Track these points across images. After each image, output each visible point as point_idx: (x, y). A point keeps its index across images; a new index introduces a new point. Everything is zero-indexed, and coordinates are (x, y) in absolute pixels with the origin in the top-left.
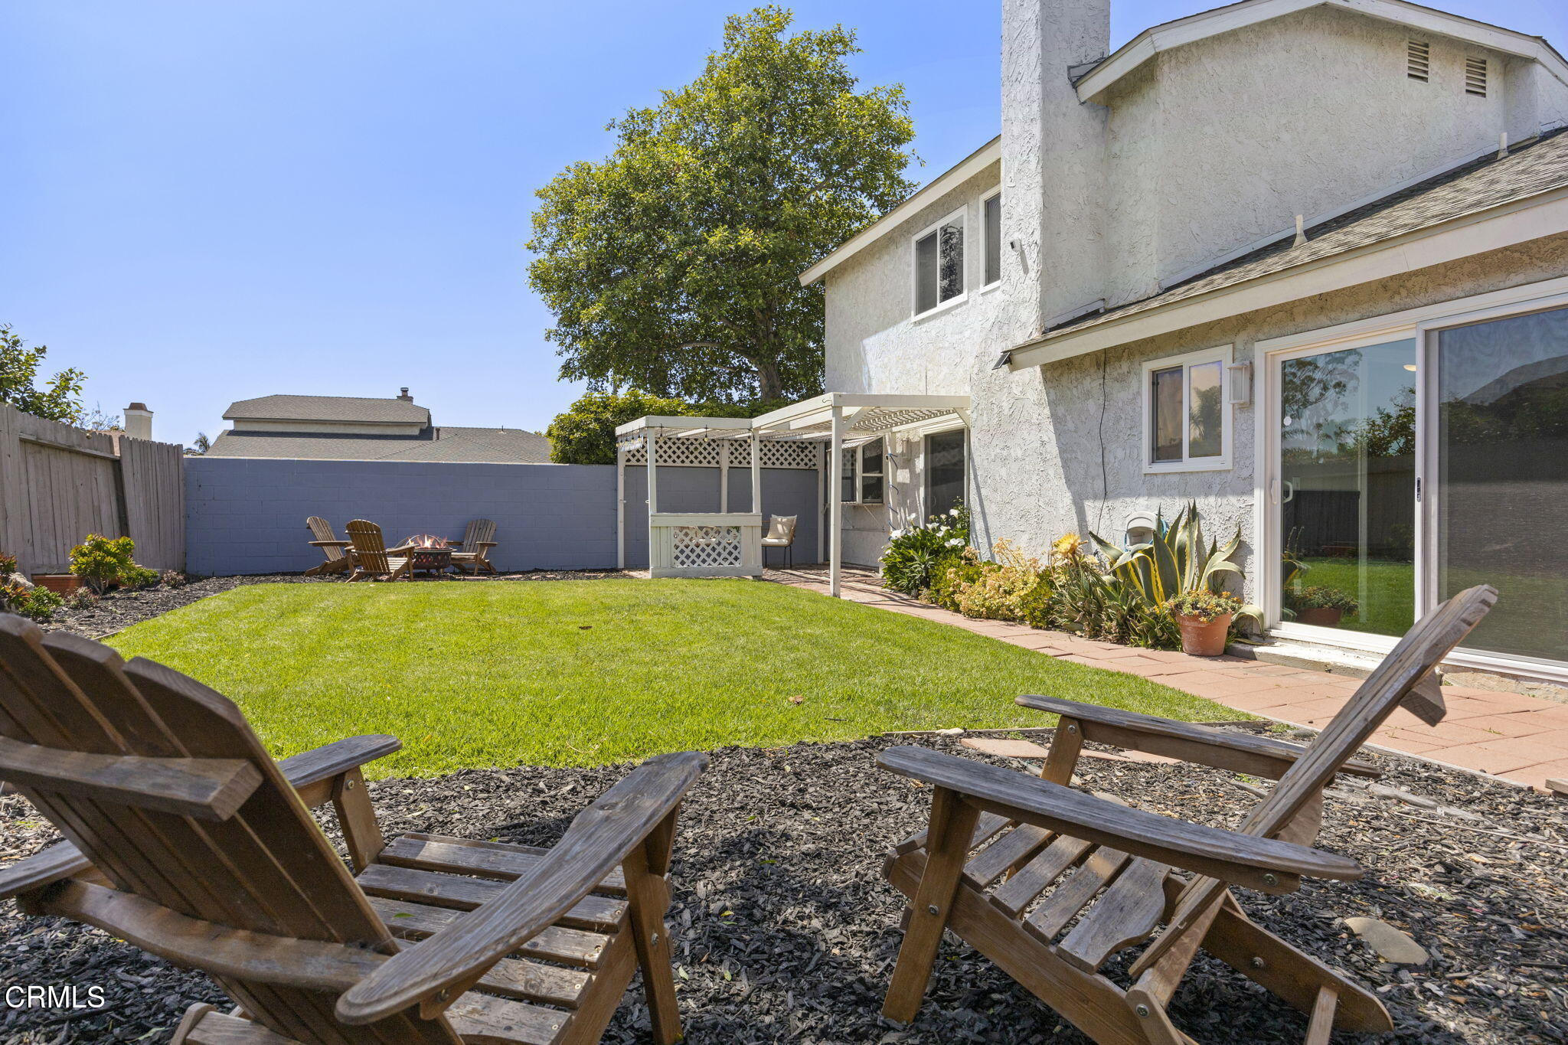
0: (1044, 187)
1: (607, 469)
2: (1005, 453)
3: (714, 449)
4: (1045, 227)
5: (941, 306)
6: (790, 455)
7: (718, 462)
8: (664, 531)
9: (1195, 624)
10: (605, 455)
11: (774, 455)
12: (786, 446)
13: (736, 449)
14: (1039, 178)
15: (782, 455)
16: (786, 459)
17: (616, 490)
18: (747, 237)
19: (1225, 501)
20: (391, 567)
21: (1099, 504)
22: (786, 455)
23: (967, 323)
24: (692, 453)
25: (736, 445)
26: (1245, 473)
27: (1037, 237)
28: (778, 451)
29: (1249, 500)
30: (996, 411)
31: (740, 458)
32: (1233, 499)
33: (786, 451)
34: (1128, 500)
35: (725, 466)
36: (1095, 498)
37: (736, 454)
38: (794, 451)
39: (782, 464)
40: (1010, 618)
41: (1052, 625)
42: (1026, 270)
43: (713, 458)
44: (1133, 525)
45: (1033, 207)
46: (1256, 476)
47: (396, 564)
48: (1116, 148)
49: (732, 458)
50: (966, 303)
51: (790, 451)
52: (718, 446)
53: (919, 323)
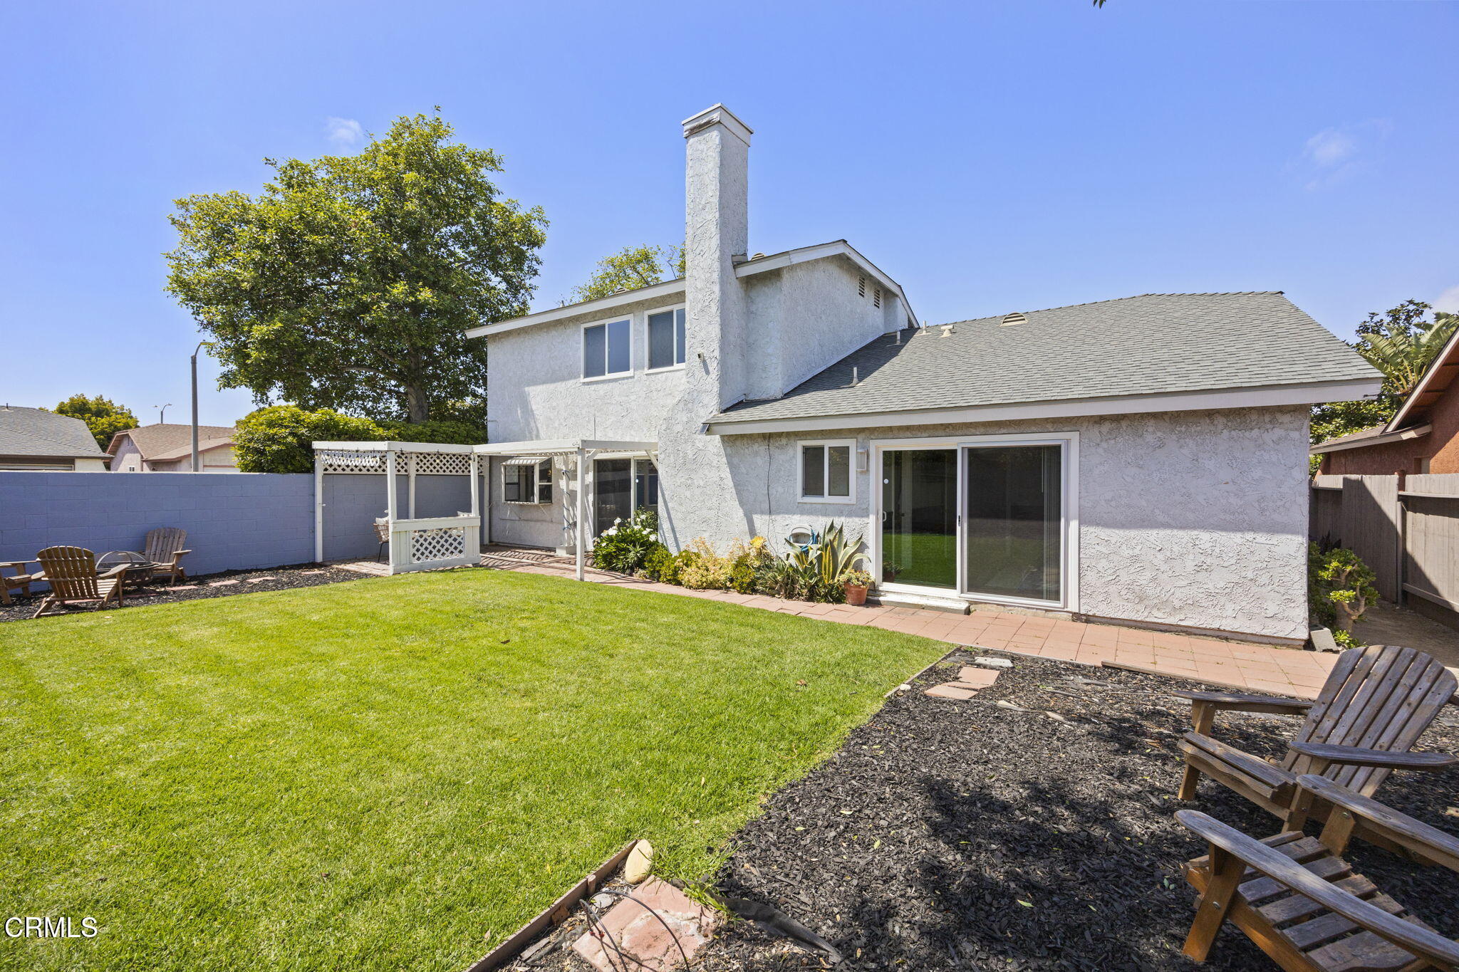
0: (721, 325)
1: (306, 476)
2: (689, 482)
3: (403, 460)
4: (722, 349)
5: (608, 376)
6: (463, 465)
7: (406, 471)
8: (403, 535)
9: (857, 589)
10: (303, 466)
11: (451, 465)
12: (460, 458)
13: (421, 461)
14: (718, 319)
15: (457, 465)
16: (460, 468)
17: (314, 495)
18: (426, 294)
19: (851, 520)
20: (100, 591)
21: (766, 517)
22: (460, 465)
23: (633, 390)
25: (421, 457)
26: (864, 506)
27: (717, 353)
28: (454, 462)
29: (866, 520)
30: (681, 455)
31: (425, 467)
32: (857, 519)
34: (786, 516)
35: (413, 474)
36: (762, 513)
37: (421, 464)
39: (457, 471)
40: (725, 588)
41: (755, 591)
42: (708, 372)
43: (403, 467)
44: (794, 532)
45: (713, 335)
46: (870, 508)
47: (105, 587)
48: (753, 308)
49: (418, 467)
50: (631, 377)
52: (406, 457)
53: (588, 384)
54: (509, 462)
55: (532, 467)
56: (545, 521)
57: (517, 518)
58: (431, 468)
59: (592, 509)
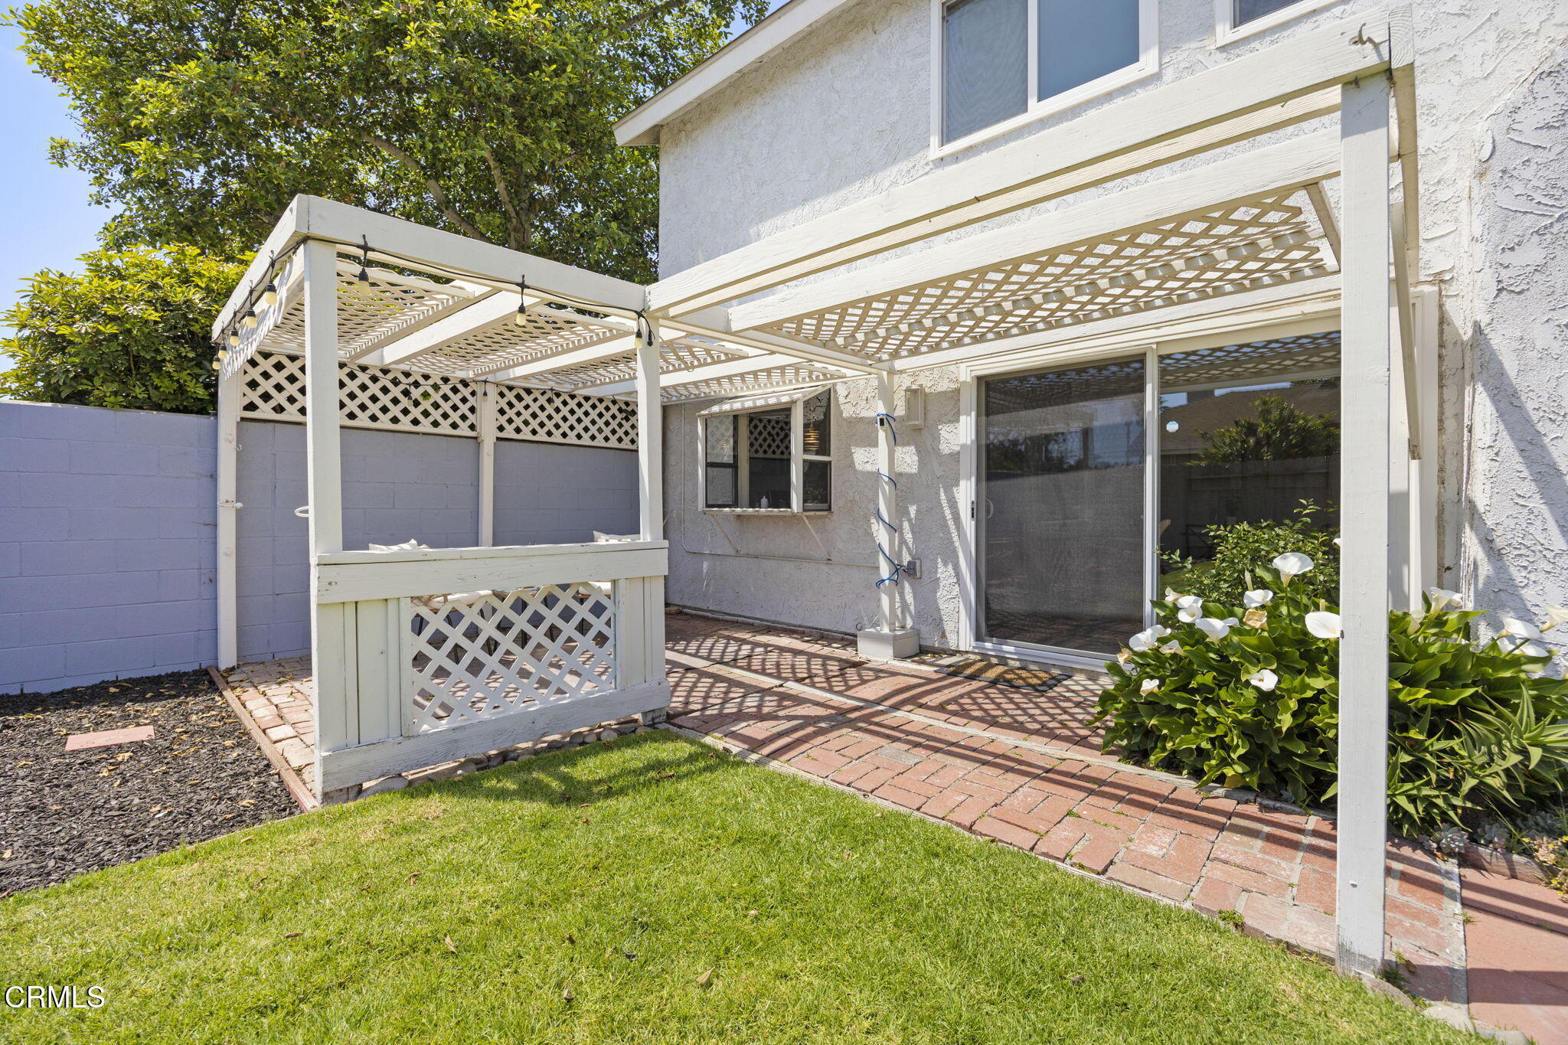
3: (464, 400)
5: (1037, 109)
7: (472, 427)
10: (181, 389)
13: (510, 405)
15: (593, 421)
16: (599, 430)
17: (214, 477)
24: (416, 404)
25: (510, 396)
31: (518, 422)
33: (601, 415)
35: (488, 434)
37: (511, 413)
38: (614, 417)
39: (593, 438)
43: (464, 418)
49: (503, 420)
51: (607, 416)
52: (473, 394)
53: (956, 157)
54: (715, 409)
55: (786, 411)
56: (808, 559)
57: (733, 553)
58: (534, 424)
59: (969, 526)
